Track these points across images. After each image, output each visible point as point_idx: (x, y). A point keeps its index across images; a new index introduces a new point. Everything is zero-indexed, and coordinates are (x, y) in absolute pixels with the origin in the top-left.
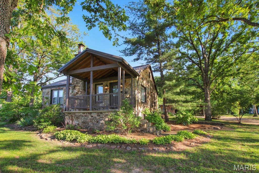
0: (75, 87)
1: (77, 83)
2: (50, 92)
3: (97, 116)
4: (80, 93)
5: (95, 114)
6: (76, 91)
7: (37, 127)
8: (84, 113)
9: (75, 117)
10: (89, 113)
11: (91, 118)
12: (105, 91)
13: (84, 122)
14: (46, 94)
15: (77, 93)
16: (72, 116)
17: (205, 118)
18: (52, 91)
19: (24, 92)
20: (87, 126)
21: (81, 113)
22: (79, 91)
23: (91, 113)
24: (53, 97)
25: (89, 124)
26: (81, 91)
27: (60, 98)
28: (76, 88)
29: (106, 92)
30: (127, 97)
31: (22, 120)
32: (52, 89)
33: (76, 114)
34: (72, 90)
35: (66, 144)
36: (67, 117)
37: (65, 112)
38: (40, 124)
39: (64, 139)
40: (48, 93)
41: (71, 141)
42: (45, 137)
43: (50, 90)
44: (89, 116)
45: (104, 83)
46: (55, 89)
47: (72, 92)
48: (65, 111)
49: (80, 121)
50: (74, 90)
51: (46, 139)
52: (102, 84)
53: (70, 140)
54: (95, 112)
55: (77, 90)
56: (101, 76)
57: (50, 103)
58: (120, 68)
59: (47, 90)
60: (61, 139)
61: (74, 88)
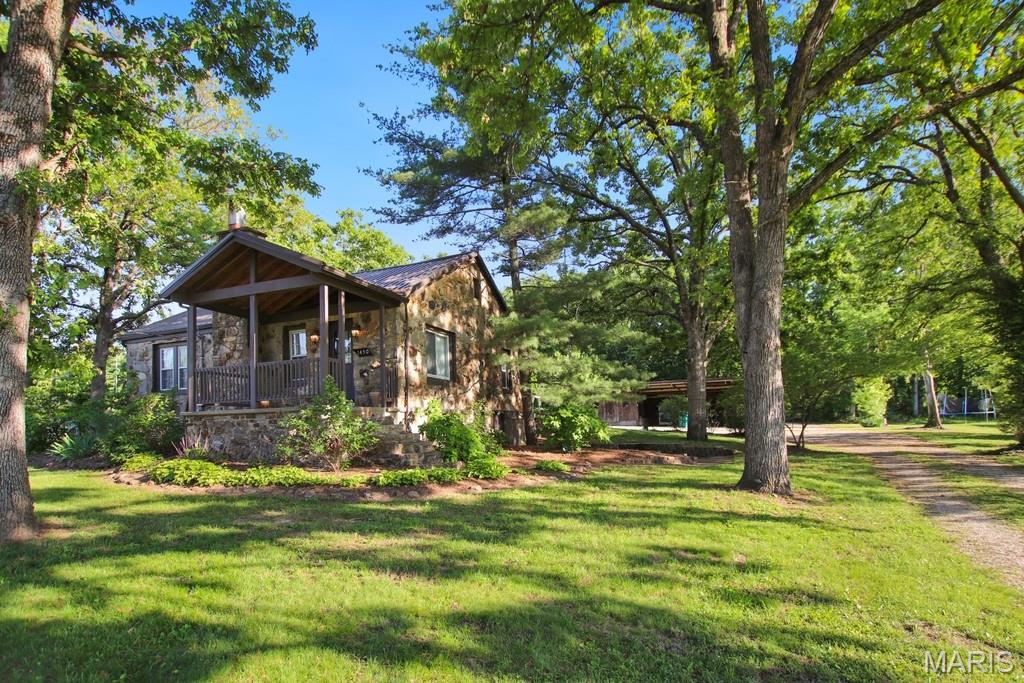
0: (222, 336)
1: (227, 324)
2: (151, 353)
3: (270, 422)
4: (236, 355)
5: (264, 417)
6: (225, 349)
7: (108, 457)
8: (235, 416)
9: (214, 429)
10: (249, 415)
11: (253, 429)
12: (313, 347)
13: (235, 443)
14: (138, 357)
15: (229, 356)
16: (205, 426)
17: (689, 433)
18: (156, 348)
19: (68, 346)
20: (245, 453)
21: (229, 417)
22: (234, 350)
23: (253, 415)
24: (161, 369)
25: (248, 446)
26: (241, 348)
27: (181, 370)
28: (224, 340)
29: (314, 351)
30: (372, 368)
31: (66, 439)
32: (156, 343)
33: (218, 420)
34: (215, 346)
35: (173, 490)
36: (193, 427)
37: (185, 413)
38: (118, 448)
39: (169, 480)
40: (145, 354)
41: (187, 484)
42: (127, 480)
43: (149, 345)
44: (250, 424)
45: (308, 324)
46: (166, 341)
47: (215, 353)
48: (187, 410)
49: (228, 438)
50: (221, 347)
51: (129, 483)
52: (302, 326)
53: (185, 482)
54: (266, 413)
55: (228, 345)
56: (300, 301)
57: (151, 387)
58: (326, 288)
59: (140, 344)
60: (163, 479)
61: (220, 339)
